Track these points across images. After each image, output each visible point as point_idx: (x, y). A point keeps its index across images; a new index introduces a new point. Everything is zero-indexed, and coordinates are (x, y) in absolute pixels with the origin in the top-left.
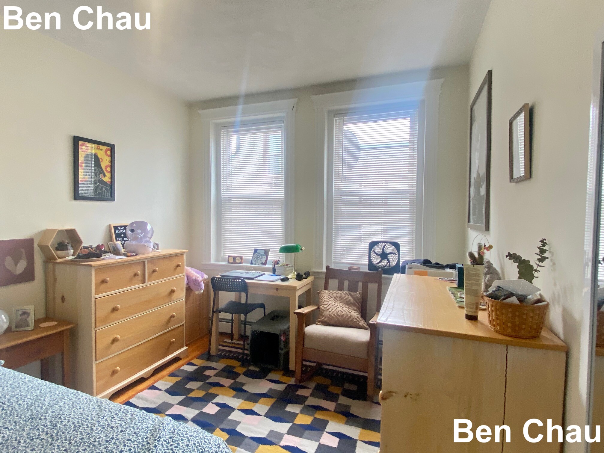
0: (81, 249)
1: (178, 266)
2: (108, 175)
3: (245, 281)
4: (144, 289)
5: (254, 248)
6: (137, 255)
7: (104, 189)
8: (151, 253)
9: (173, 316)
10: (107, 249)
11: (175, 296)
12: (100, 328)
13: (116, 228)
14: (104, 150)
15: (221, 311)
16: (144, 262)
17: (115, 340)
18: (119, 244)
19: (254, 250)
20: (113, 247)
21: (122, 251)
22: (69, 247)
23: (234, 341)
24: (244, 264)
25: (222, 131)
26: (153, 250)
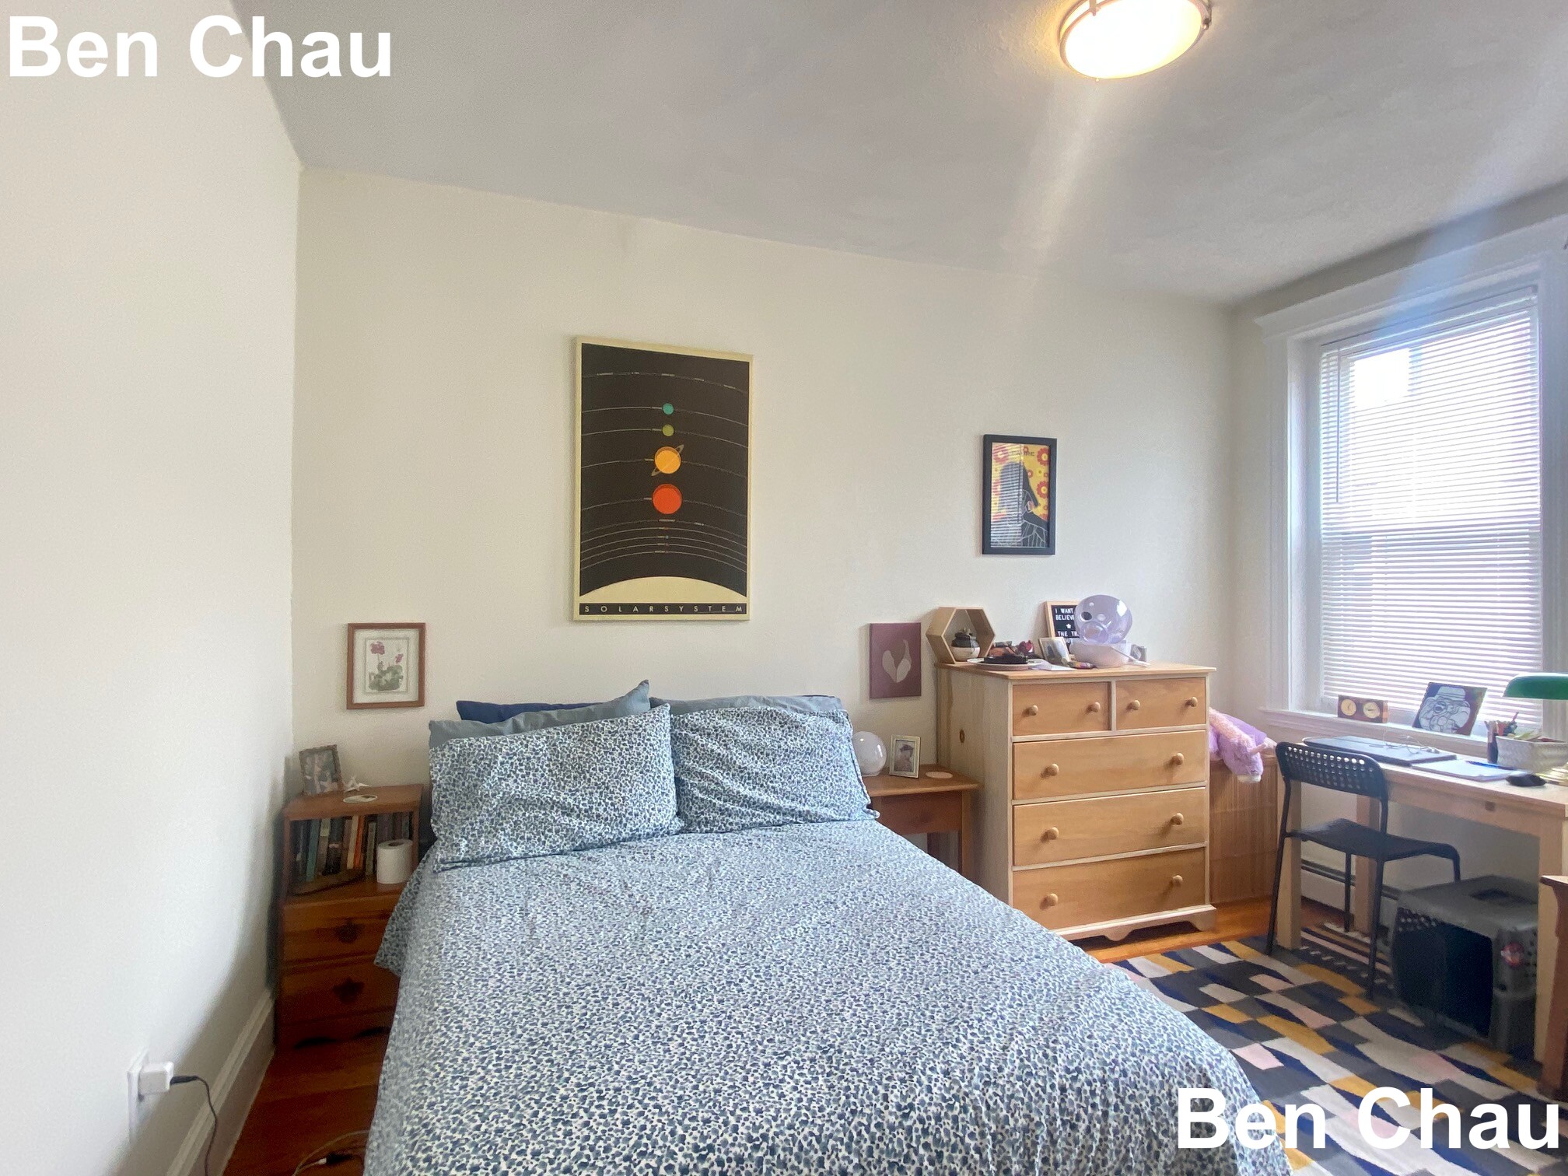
0: (993, 647)
1: (1190, 703)
2: (1043, 502)
3: (1378, 767)
4: (1109, 741)
5: (1428, 682)
6: (1094, 667)
7: (1034, 532)
8: (1125, 665)
9: (1175, 821)
10: (1037, 652)
11: (1180, 773)
12: (1021, 802)
13: (1057, 609)
14: (1036, 454)
15: (1306, 837)
16: (1109, 684)
17: (1048, 836)
18: (1060, 642)
19: (1426, 686)
20: (1049, 648)
21: (1067, 657)
22: (973, 643)
23: (1352, 934)
24: (1389, 725)
25: (1325, 355)
26: (1131, 660)
